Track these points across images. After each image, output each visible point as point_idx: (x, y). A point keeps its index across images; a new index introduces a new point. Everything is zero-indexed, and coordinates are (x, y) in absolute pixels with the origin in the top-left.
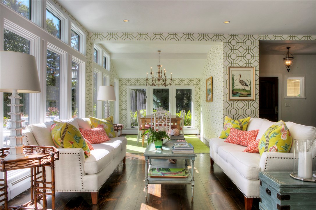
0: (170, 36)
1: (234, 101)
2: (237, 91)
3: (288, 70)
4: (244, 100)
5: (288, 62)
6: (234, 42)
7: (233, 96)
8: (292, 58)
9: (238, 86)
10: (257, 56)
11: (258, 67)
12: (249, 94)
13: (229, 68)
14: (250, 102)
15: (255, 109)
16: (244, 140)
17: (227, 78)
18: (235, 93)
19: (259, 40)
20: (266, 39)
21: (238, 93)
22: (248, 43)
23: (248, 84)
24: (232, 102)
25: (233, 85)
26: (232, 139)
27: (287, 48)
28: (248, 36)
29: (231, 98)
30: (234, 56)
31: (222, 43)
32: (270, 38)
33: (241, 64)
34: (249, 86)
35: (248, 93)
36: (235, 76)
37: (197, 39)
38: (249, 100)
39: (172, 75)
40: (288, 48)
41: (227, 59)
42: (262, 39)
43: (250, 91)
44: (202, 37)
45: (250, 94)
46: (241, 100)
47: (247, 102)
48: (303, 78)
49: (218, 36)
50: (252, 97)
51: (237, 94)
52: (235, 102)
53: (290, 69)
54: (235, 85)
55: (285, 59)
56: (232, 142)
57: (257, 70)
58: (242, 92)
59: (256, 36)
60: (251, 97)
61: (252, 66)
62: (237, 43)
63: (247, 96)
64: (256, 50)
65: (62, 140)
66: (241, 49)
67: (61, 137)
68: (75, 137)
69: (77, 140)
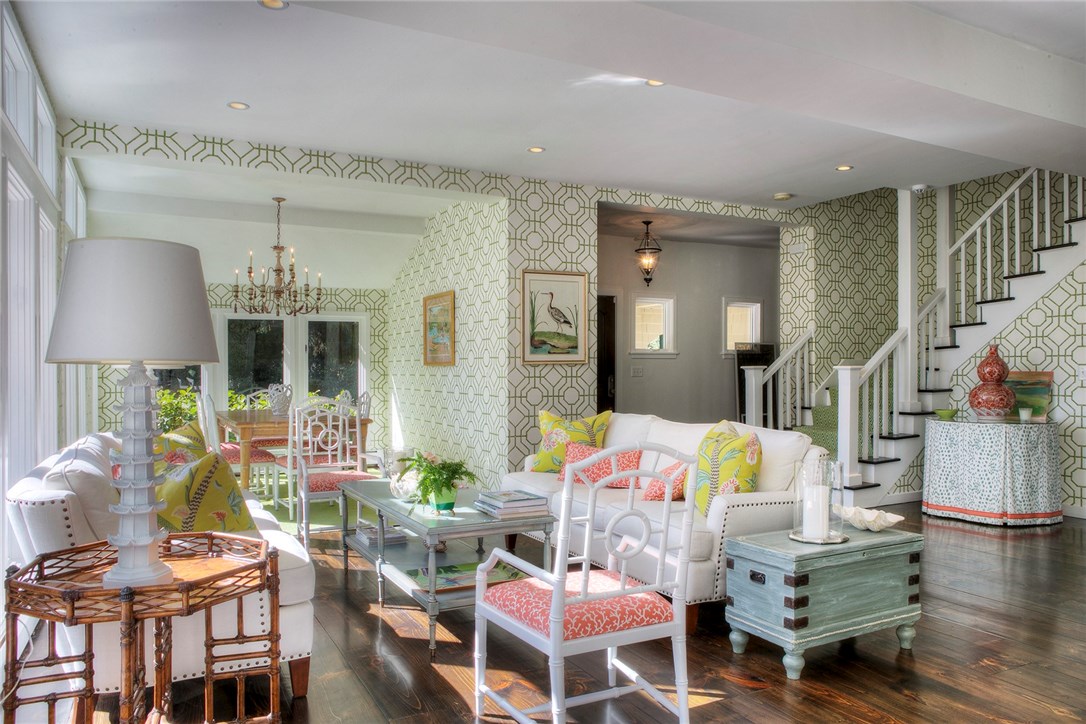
0: (356, 164)
1: (535, 365)
2: (545, 339)
3: (648, 281)
4: (561, 364)
5: (648, 261)
6: (535, 202)
7: (532, 353)
8: (657, 250)
9: (546, 324)
10: (592, 244)
11: (595, 273)
12: (572, 348)
13: (525, 272)
14: (575, 369)
15: (586, 388)
17: (518, 298)
18: (537, 343)
19: (598, 202)
20: (612, 201)
21: (544, 343)
22: (572, 206)
23: (570, 319)
24: (531, 369)
25: (533, 321)
27: (644, 222)
28: (572, 187)
29: (529, 357)
30: (535, 241)
31: (504, 202)
32: (623, 198)
33: (553, 263)
34: (573, 326)
35: (571, 344)
36: (539, 296)
37: (437, 183)
38: (572, 364)
39: (320, 279)
40: (647, 223)
41: (519, 248)
42: (603, 199)
43: (576, 339)
44: (451, 180)
45: (576, 347)
46: (554, 364)
47: (568, 369)
48: (672, 300)
49: (491, 181)
50: (580, 355)
51: (544, 347)
52: (538, 369)
53: (651, 280)
54: (537, 321)
55: (640, 251)
57: (592, 280)
58: (554, 342)
59: (590, 190)
60: (577, 353)
61: (582, 270)
62: (543, 203)
63: (568, 353)
64: (591, 227)
65: (190, 512)
66: (553, 223)
67: (188, 501)
68: (232, 497)
69: (235, 505)
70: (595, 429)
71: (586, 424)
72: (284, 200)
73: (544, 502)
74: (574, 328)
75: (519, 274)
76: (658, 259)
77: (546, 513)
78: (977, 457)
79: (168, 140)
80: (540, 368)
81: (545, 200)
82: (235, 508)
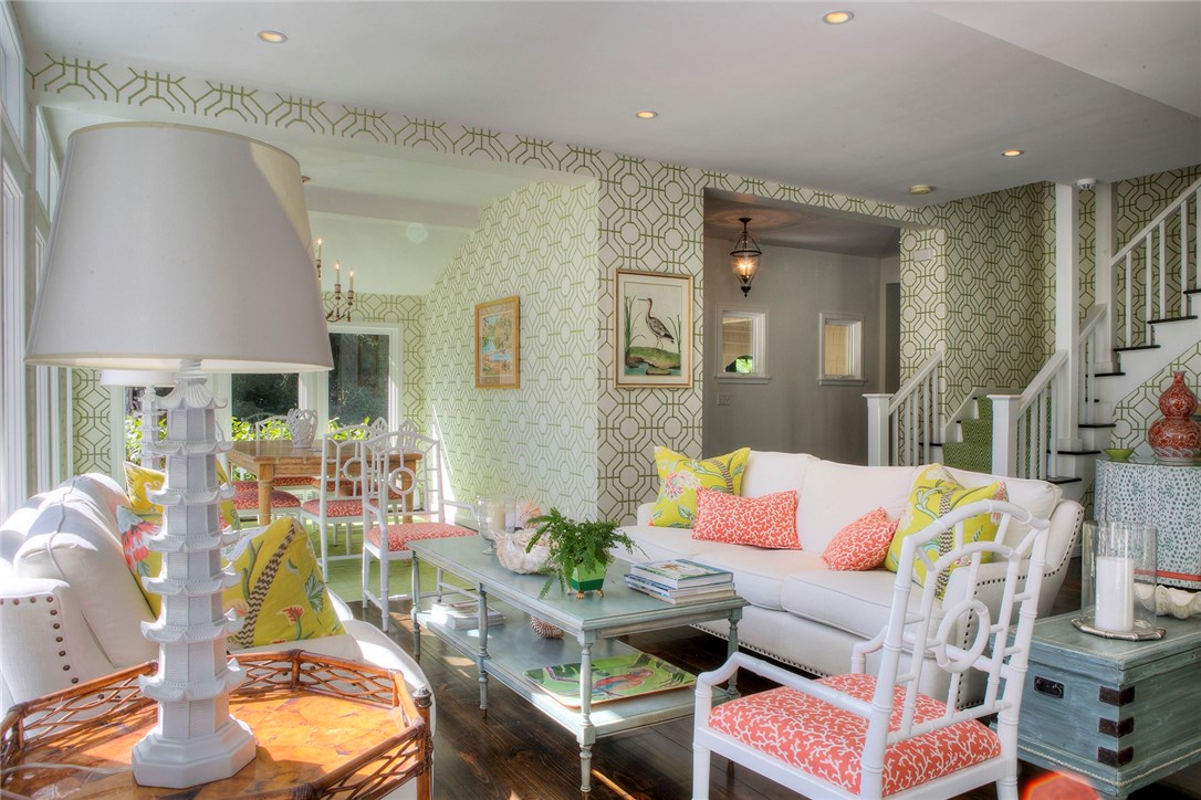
0: (413, 127)
1: (630, 388)
2: (642, 356)
3: (746, 290)
4: (660, 387)
5: (745, 266)
6: (630, 185)
7: (627, 373)
8: (756, 254)
9: (644, 338)
10: (698, 239)
11: (701, 276)
12: (674, 368)
13: (620, 271)
14: (677, 394)
15: (690, 418)
16: (763, 529)
17: (609, 306)
18: (633, 361)
19: (704, 188)
20: (720, 188)
21: (641, 361)
22: (674, 192)
23: (672, 332)
24: (626, 394)
25: (628, 333)
26: (720, 526)
27: (742, 220)
28: (674, 168)
29: (624, 379)
30: (630, 233)
31: (592, 184)
32: (732, 184)
33: (652, 262)
34: (675, 340)
35: (673, 364)
36: (635, 303)
37: (513, 156)
38: (674, 388)
39: (352, 280)
40: (745, 221)
41: (611, 241)
42: (711, 185)
43: (678, 356)
44: (530, 153)
45: (679, 368)
46: (652, 388)
47: (669, 394)
48: (764, 315)
49: (582, 155)
50: (683, 378)
51: (641, 366)
52: (634, 394)
53: (749, 288)
54: (633, 335)
55: (736, 254)
56: (719, 539)
57: (697, 285)
58: (654, 360)
59: (695, 174)
60: (680, 375)
61: (685, 271)
62: (640, 187)
63: (669, 374)
64: (696, 219)
65: (249, 609)
66: (652, 213)
67: (247, 593)
68: (311, 585)
69: (315, 597)
70: (731, 471)
71: (720, 465)
72: (309, 179)
73: (728, 578)
74: (676, 343)
75: (612, 274)
76: (758, 264)
77: (732, 594)
78: (1169, 507)
79: (173, 88)
80: (636, 392)
81: (643, 184)
82: (315, 601)
